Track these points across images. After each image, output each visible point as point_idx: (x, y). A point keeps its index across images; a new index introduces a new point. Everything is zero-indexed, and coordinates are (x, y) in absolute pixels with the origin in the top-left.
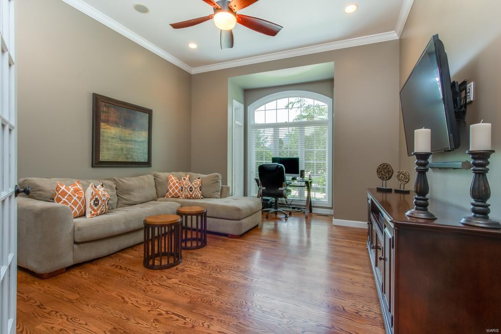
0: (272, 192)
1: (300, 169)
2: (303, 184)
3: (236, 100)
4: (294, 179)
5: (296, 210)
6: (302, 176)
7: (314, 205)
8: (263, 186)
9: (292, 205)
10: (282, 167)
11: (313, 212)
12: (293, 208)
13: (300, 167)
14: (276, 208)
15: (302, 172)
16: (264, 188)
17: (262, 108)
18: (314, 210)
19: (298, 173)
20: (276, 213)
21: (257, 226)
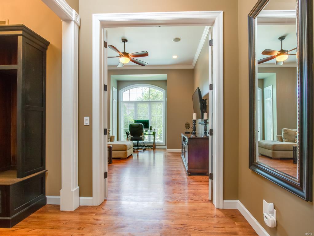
0: (136, 138)
1: (149, 126)
2: (152, 133)
3: (115, 88)
4: (146, 131)
5: (147, 148)
6: (151, 129)
7: (157, 144)
8: (131, 135)
9: (145, 145)
10: (142, 125)
11: (156, 148)
12: (146, 147)
13: (149, 125)
14: (138, 147)
15: (151, 127)
16: (132, 136)
17: (128, 91)
18: (157, 147)
19: (149, 128)
20: (138, 149)
21: (131, 155)
